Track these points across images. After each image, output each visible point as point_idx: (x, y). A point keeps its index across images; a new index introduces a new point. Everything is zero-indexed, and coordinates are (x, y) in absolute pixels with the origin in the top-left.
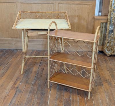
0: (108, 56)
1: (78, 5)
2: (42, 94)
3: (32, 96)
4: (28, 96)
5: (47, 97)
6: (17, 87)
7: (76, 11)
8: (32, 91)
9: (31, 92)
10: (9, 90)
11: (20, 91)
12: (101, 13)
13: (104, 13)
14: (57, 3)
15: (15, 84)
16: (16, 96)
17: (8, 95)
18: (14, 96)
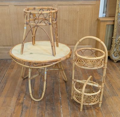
0: (116, 62)
1: (80, 6)
2: (52, 109)
3: (42, 112)
4: (37, 112)
5: (59, 112)
6: (22, 103)
7: (78, 12)
8: (41, 106)
9: (39, 108)
10: (13, 106)
11: (27, 108)
12: (105, 14)
13: (109, 14)
14: (56, 4)
15: (18, 99)
16: (24, 113)
17: (14, 113)
18: (22, 114)
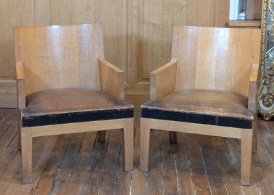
0: (268, 119)
2: (113, 185)
4: (82, 188)
5: (126, 189)
6: (54, 176)
7: (182, 8)
9: (88, 183)
11: (63, 182)
13: (252, 14)
16: (56, 189)
17: (37, 187)
18: (52, 189)
